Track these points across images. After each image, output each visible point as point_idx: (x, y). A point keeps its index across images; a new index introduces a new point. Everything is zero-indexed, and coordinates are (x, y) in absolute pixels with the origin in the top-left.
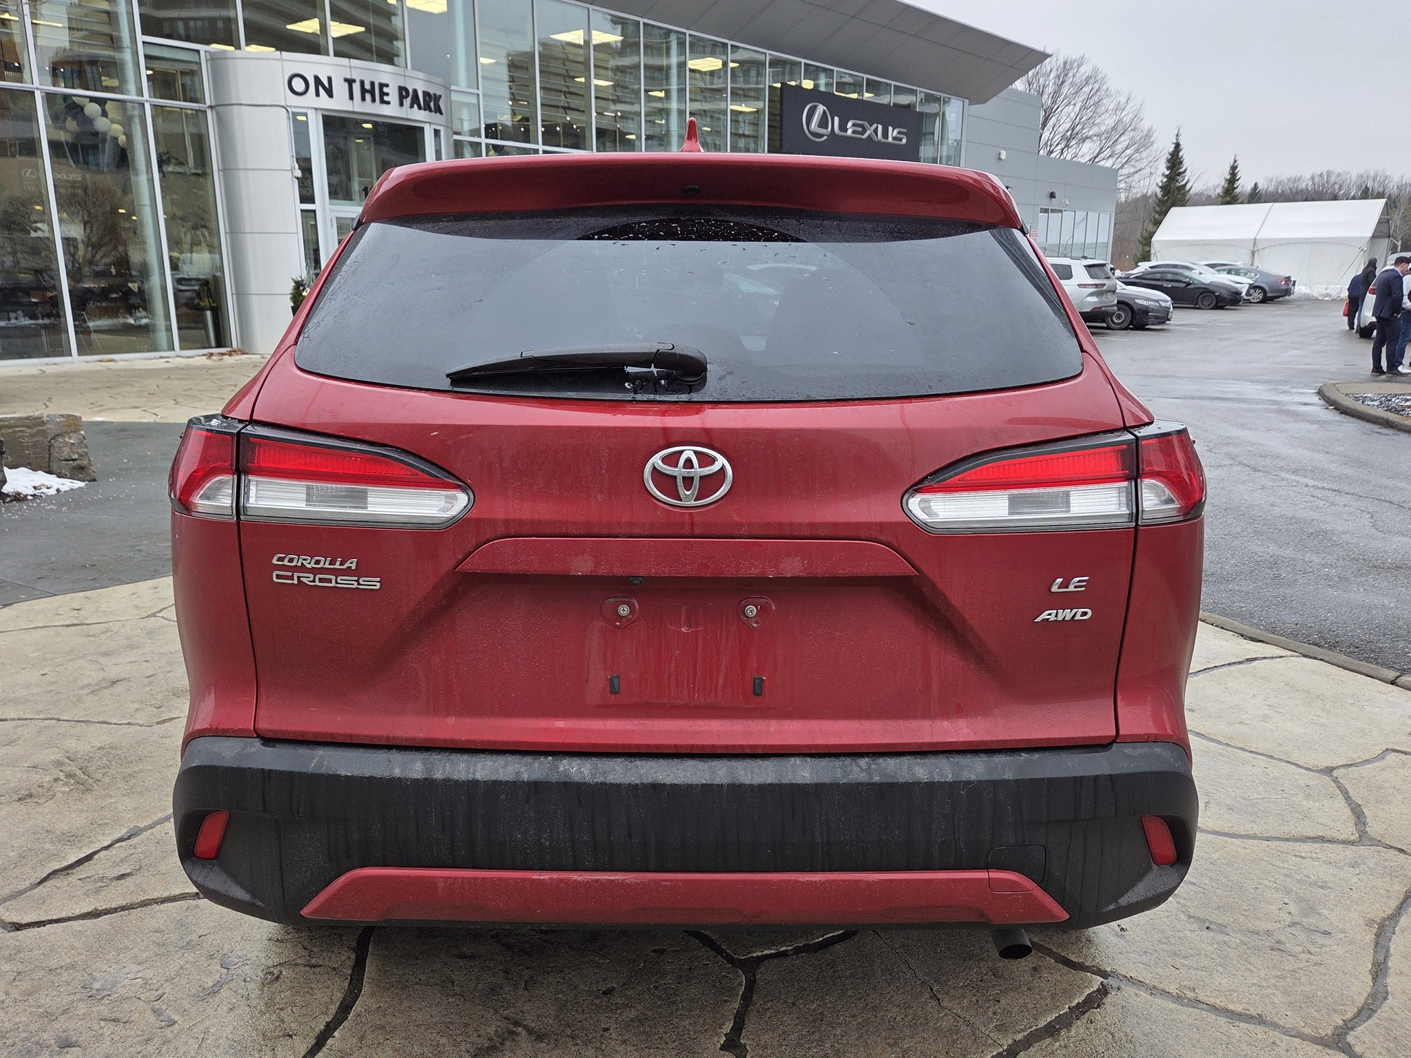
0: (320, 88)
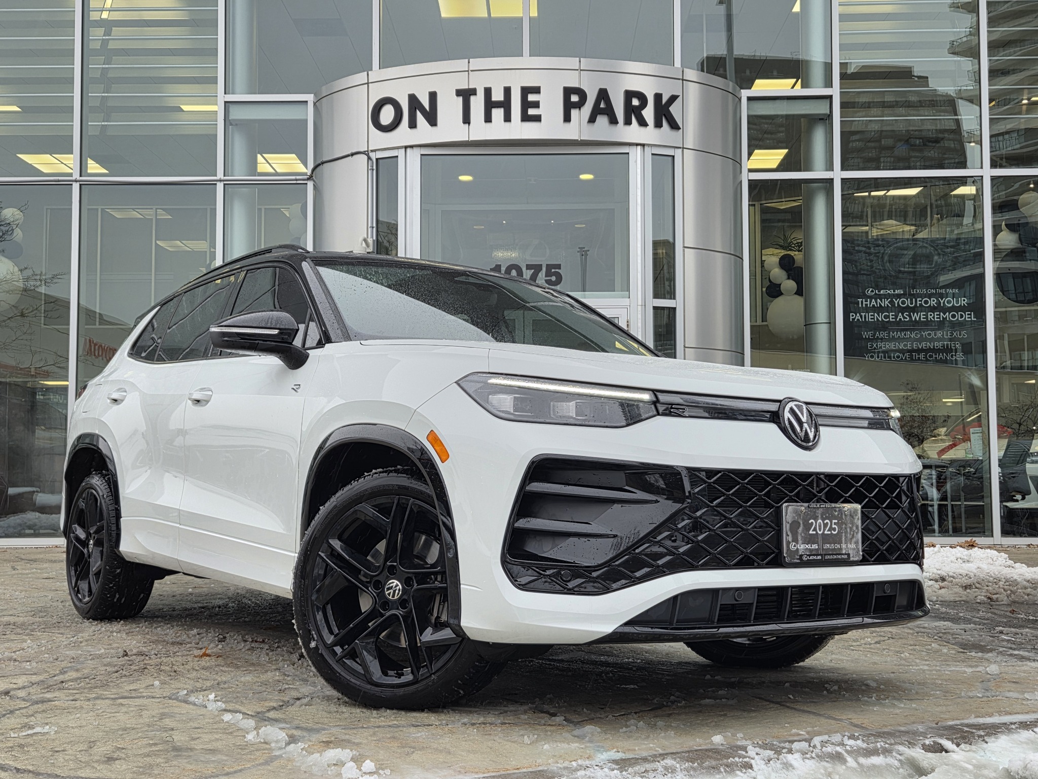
0: (419, 114)
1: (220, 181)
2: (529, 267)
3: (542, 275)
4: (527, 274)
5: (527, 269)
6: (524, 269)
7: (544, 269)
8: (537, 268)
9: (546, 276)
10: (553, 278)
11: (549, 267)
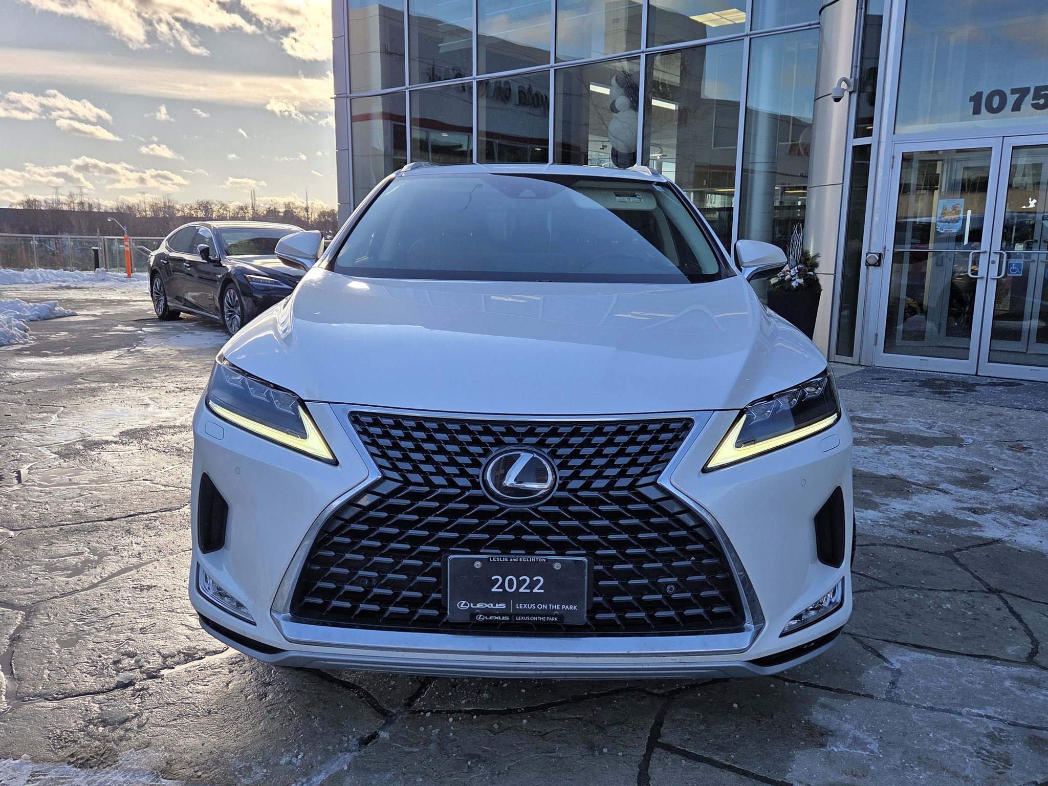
1: (747, 35)
2: (1014, 91)
3: (1029, 99)
4: (1012, 99)
5: (1011, 94)
6: (1008, 93)
7: (1032, 92)
8: (1024, 92)
9: (1033, 100)
10: (1042, 102)
11: (1038, 89)
